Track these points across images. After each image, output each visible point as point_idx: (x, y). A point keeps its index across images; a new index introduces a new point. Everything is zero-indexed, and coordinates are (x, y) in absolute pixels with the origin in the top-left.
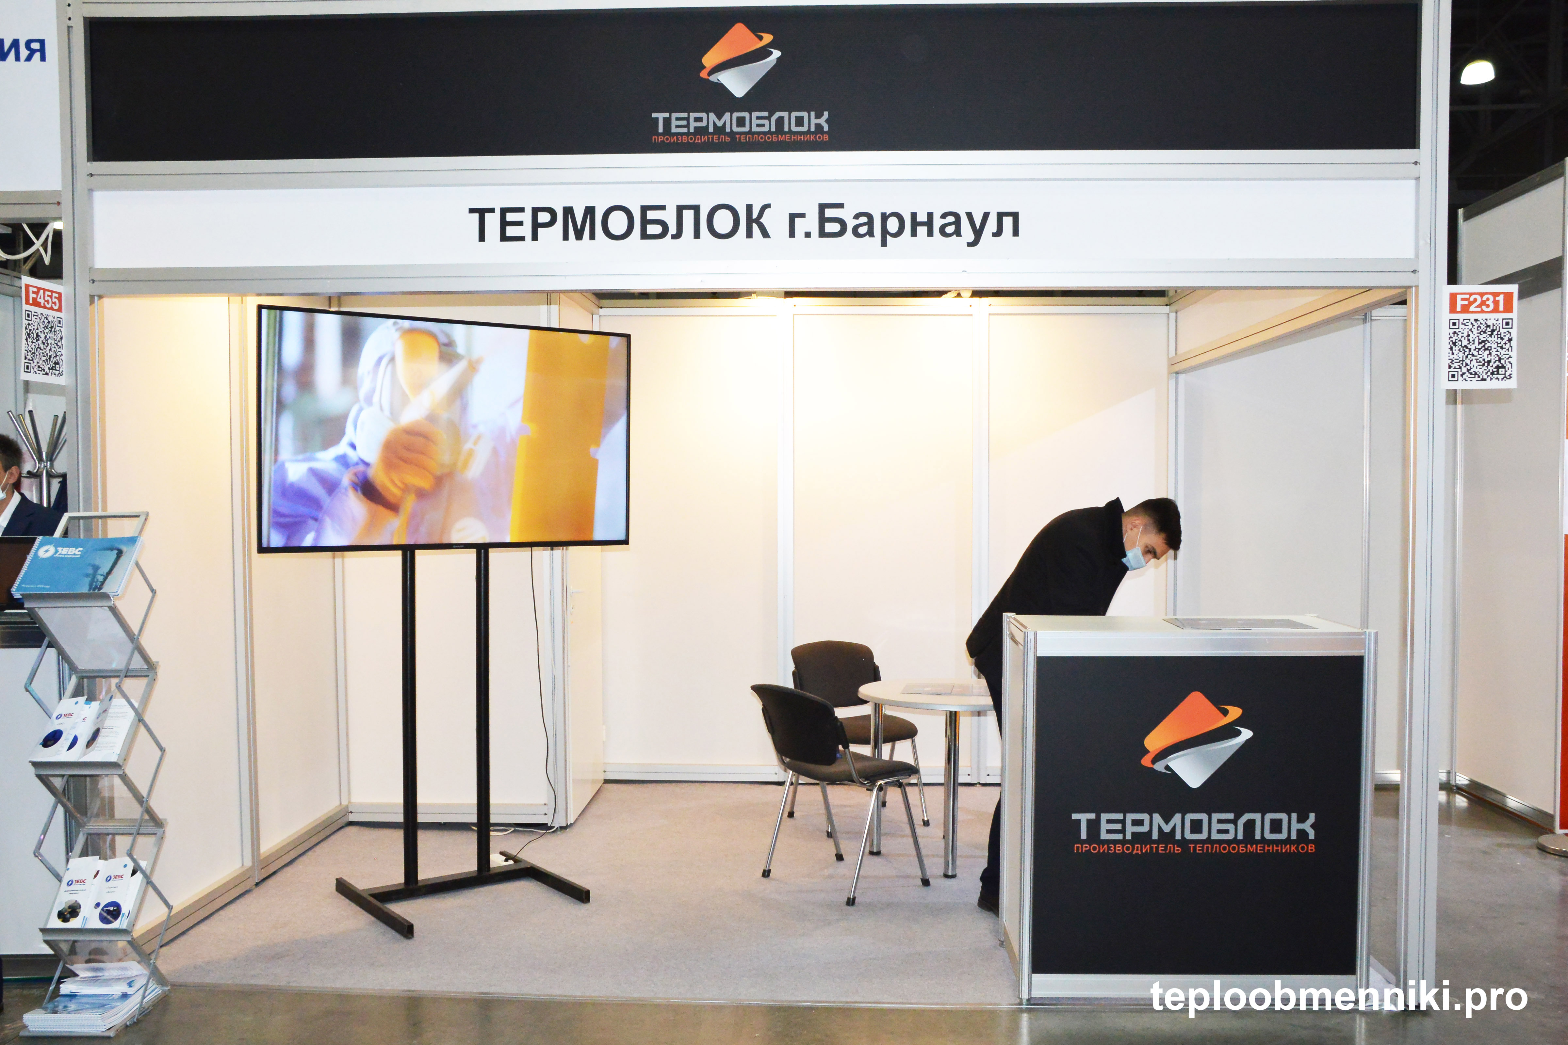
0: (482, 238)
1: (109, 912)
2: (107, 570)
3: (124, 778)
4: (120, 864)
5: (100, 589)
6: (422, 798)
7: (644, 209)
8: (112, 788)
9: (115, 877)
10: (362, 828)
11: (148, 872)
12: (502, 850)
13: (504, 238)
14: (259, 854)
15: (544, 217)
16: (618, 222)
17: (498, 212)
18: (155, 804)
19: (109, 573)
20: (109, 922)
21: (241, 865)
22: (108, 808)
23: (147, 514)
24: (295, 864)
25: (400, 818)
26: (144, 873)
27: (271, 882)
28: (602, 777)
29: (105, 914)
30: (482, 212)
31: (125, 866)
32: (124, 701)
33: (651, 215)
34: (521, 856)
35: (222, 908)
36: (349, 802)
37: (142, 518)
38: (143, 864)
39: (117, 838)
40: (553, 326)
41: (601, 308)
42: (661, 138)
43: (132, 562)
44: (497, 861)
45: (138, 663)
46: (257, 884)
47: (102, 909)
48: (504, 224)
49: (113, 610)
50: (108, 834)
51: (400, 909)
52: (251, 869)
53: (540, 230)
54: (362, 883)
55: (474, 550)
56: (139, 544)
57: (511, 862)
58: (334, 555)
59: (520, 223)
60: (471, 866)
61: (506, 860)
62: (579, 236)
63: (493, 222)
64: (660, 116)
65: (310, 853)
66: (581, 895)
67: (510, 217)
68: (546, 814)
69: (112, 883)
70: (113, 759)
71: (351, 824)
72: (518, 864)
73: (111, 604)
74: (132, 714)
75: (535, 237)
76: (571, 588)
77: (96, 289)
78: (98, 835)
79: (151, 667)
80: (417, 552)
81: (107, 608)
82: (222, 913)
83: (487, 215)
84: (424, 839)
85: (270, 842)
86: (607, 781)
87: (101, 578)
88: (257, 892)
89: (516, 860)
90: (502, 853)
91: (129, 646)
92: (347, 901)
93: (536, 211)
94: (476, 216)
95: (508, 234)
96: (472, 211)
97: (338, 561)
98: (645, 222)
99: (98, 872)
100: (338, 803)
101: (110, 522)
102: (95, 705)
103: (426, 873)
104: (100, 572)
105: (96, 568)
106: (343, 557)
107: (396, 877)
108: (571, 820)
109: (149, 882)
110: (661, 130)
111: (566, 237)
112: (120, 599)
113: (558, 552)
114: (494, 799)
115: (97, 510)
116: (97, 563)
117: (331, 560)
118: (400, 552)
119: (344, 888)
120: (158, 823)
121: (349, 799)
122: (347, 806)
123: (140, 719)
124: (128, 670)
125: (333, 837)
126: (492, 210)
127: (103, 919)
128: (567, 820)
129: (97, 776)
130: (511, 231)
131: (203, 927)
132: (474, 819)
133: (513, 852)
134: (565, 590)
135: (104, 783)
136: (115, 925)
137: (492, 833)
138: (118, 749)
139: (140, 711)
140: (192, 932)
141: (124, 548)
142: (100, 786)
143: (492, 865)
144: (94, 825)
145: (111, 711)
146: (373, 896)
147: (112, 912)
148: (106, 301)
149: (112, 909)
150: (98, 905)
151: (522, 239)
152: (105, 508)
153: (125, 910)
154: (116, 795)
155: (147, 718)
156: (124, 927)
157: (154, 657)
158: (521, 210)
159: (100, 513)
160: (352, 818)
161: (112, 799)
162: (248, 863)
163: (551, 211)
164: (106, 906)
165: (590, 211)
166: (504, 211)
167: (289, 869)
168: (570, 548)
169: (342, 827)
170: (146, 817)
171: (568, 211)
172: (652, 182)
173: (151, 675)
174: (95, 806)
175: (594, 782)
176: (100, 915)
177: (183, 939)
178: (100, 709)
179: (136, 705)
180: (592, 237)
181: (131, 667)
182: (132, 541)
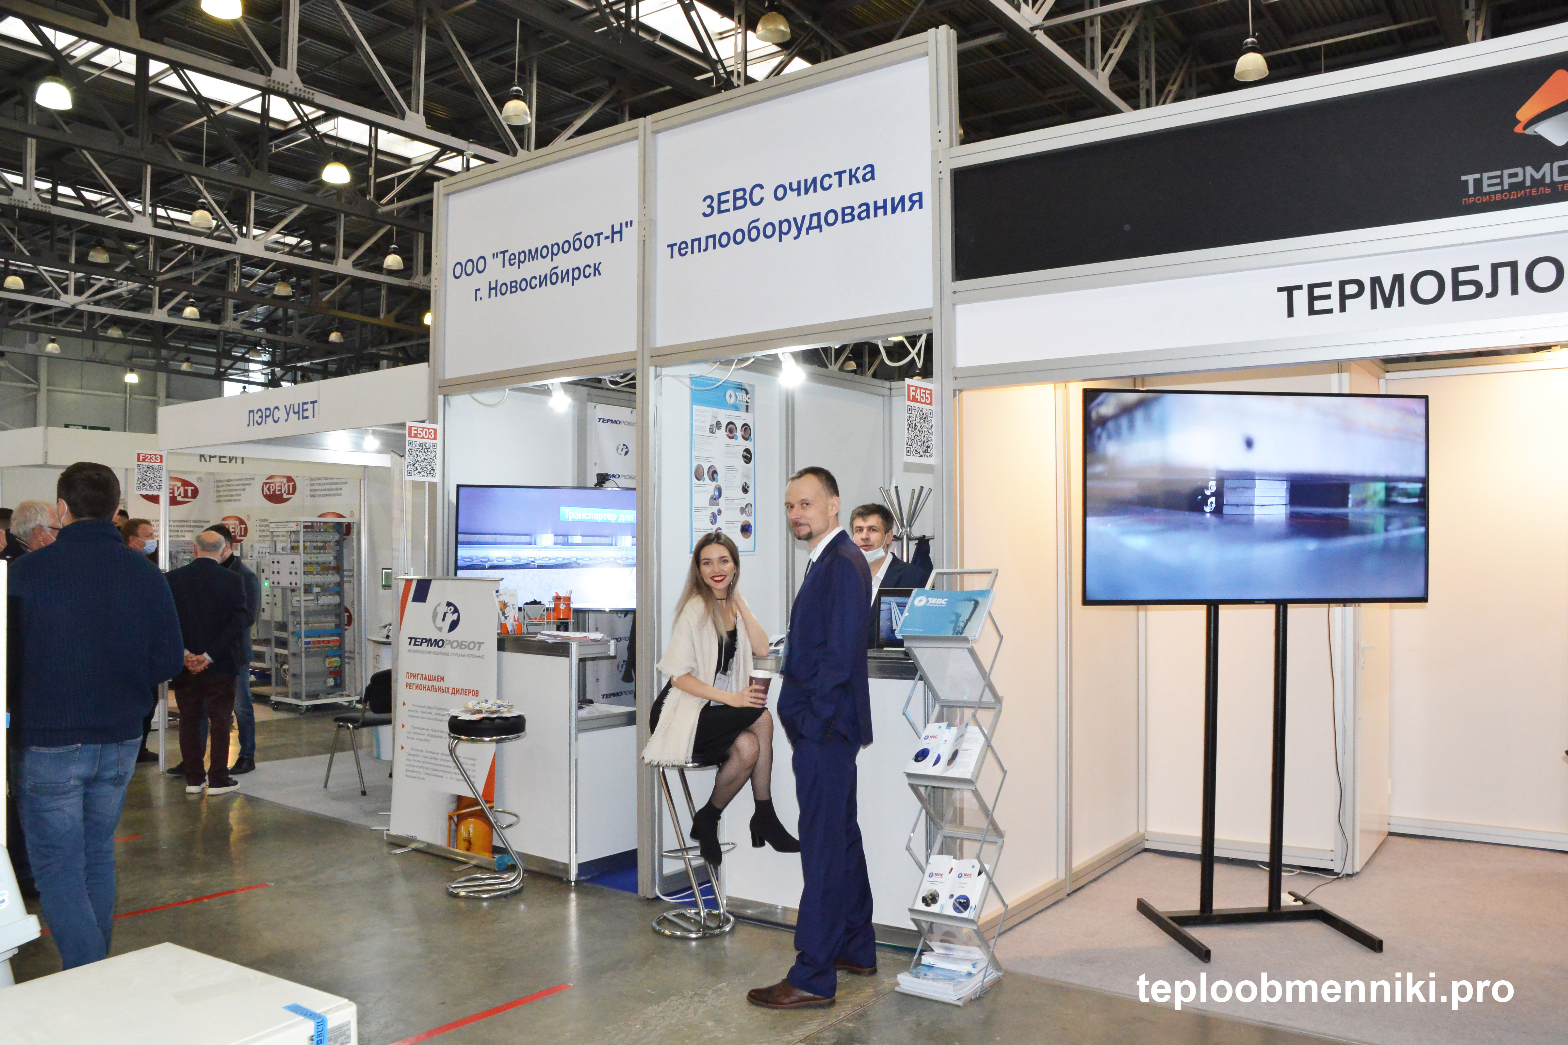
0: (1291, 314)
1: (960, 903)
2: (967, 618)
3: (976, 793)
4: (970, 865)
5: (961, 634)
6: (1219, 834)
7: (1455, 272)
8: (962, 800)
9: (966, 875)
10: (1156, 855)
11: (991, 874)
12: (1291, 890)
13: (1312, 312)
14: (1071, 868)
15: (1351, 289)
16: (1428, 286)
17: (1305, 288)
18: (998, 817)
19: (968, 620)
20: (960, 912)
21: (1056, 876)
22: (958, 818)
23: (998, 570)
24: (1100, 881)
25: (1198, 851)
26: (987, 874)
27: (1078, 894)
28: (1387, 829)
29: (958, 905)
30: (1290, 290)
31: (973, 867)
32: (977, 729)
33: (1463, 276)
34: (1310, 898)
35: (1041, 911)
36: (1146, 831)
37: (993, 574)
38: (987, 867)
39: (965, 842)
40: (1344, 392)
41: (1388, 372)
42: (1471, 200)
43: (986, 613)
44: (1287, 900)
45: (988, 697)
46: (1068, 895)
47: (955, 901)
48: (1312, 299)
49: (971, 651)
50: (958, 838)
51: (1197, 933)
52: (1065, 880)
53: (1347, 301)
54: (1163, 906)
55: (1274, 606)
56: (991, 596)
57: (1300, 903)
58: (1138, 608)
59: (1328, 297)
60: (1262, 902)
61: (1295, 901)
62: (1387, 303)
63: (1301, 298)
64: (1470, 178)
65: (1112, 873)
66: (1374, 945)
67: (1318, 292)
68: (1332, 860)
69: (963, 879)
70: (968, 776)
71: (1146, 850)
72: (1308, 905)
73: (969, 646)
74: (982, 739)
75: (1343, 309)
76: (1363, 644)
77: (958, 385)
78: (952, 838)
79: (998, 699)
80: (1220, 606)
81: (966, 650)
82: (1040, 915)
83: (1295, 292)
84: (1220, 872)
85: (1082, 858)
86: (1391, 834)
87: (962, 625)
88: (1069, 900)
89: (1305, 902)
90: (1290, 893)
91: (982, 683)
92: (1148, 920)
93: (1343, 284)
94: (1285, 293)
95: (1316, 308)
96: (1280, 290)
97: (1142, 614)
98: (1456, 284)
99: (952, 869)
100: (1136, 831)
101: (966, 577)
102: (954, 730)
103: (1220, 904)
104: (961, 619)
105: (958, 616)
106: (1146, 610)
107: (1193, 905)
108: (1357, 869)
109: (991, 883)
110: (1471, 191)
111: (1374, 306)
112: (975, 642)
113: (1350, 609)
114: (1286, 842)
115: (956, 567)
116: (959, 611)
117: (1135, 613)
118: (1205, 607)
119: (1143, 908)
120: (1000, 834)
121: (1146, 827)
122: (1143, 835)
123: (989, 745)
124: (980, 702)
125: (1132, 860)
126: (1300, 287)
127: (956, 909)
128: (1353, 867)
129: (953, 789)
130: (1319, 305)
131: (1026, 926)
132: (1266, 858)
133: (1303, 894)
134: (1356, 645)
135: (957, 795)
136: (965, 914)
137: (1283, 874)
138: (971, 768)
139: (989, 737)
140: (1018, 929)
141: (980, 599)
142: (953, 797)
143: (1283, 904)
144: (949, 830)
145: (966, 736)
146: (1171, 918)
147: (963, 904)
148: (964, 393)
149: (962, 901)
150: (952, 896)
151: (1330, 311)
152: (962, 566)
153: (972, 903)
154: (966, 806)
155: (993, 743)
156: (972, 917)
157: (1000, 693)
158: (1329, 284)
159: (959, 570)
160: (1148, 845)
161: (962, 809)
162: (1062, 876)
163: (1359, 283)
164: (959, 898)
165: (1398, 279)
166: (1311, 287)
167: (1093, 885)
168: (1362, 604)
169: (1139, 853)
170: (990, 828)
171: (1376, 281)
172: (1463, 244)
173: (997, 708)
174: (949, 814)
175: (1379, 833)
176: (954, 904)
177: (1011, 933)
178: (957, 734)
179: (986, 732)
180: (1401, 303)
181: (983, 700)
182: (985, 593)
